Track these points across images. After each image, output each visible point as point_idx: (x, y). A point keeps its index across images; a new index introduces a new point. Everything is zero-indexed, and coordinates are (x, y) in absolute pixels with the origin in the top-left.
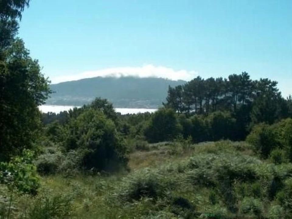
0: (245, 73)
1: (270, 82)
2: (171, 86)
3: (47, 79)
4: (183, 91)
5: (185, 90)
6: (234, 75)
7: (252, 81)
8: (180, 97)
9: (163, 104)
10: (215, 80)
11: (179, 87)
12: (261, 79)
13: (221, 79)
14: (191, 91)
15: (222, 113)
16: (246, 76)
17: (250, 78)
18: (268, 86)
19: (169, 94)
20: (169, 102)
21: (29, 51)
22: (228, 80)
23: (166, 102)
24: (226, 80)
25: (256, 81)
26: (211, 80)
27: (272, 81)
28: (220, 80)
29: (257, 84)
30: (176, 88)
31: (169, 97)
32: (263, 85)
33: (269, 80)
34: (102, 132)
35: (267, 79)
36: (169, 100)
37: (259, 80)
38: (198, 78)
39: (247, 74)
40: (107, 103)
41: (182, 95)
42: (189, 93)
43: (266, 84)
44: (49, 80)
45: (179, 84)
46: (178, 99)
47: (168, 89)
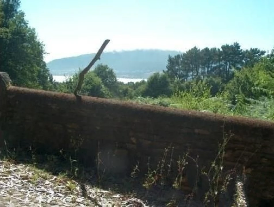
0: (236, 43)
1: (259, 51)
2: (171, 56)
3: (42, 43)
4: (181, 59)
5: (182, 59)
6: (226, 45)
7: (243, 51)
8: (179, 65)
9: (163, 71)
10: (210, 49)
11: (178, 57)
12: (251, 49)
13: (216, 49)
14: (188, 60)
15: (214, 79)
16: (237, 46)
17: (241, 48)
18: (257, 55)
19: (169, 62)
20: (169, 70)
21: (28, 21)
22: (221, 50)
23: (166, 70)
24: (219, 50)
25: (247, 51)
26: (207, 50)
27: (261, 51)
28: (214, 50)
29: (247, 53)
30: (175, 57)
31: (169, 65)
32: (252, 54)
33: (258, 50)
34: (90, 86)
35: (256, 49)
36: (169, 68)
37: (249, 50)
38: (195, 48)
39: (238, 44)
40: (108, 69)
41: (180, 63)
42: (186, 61)
43: (255, 53)
44: (43, 43)
45: (178, 54)
46: (177, 67)
47: (168, 58)
